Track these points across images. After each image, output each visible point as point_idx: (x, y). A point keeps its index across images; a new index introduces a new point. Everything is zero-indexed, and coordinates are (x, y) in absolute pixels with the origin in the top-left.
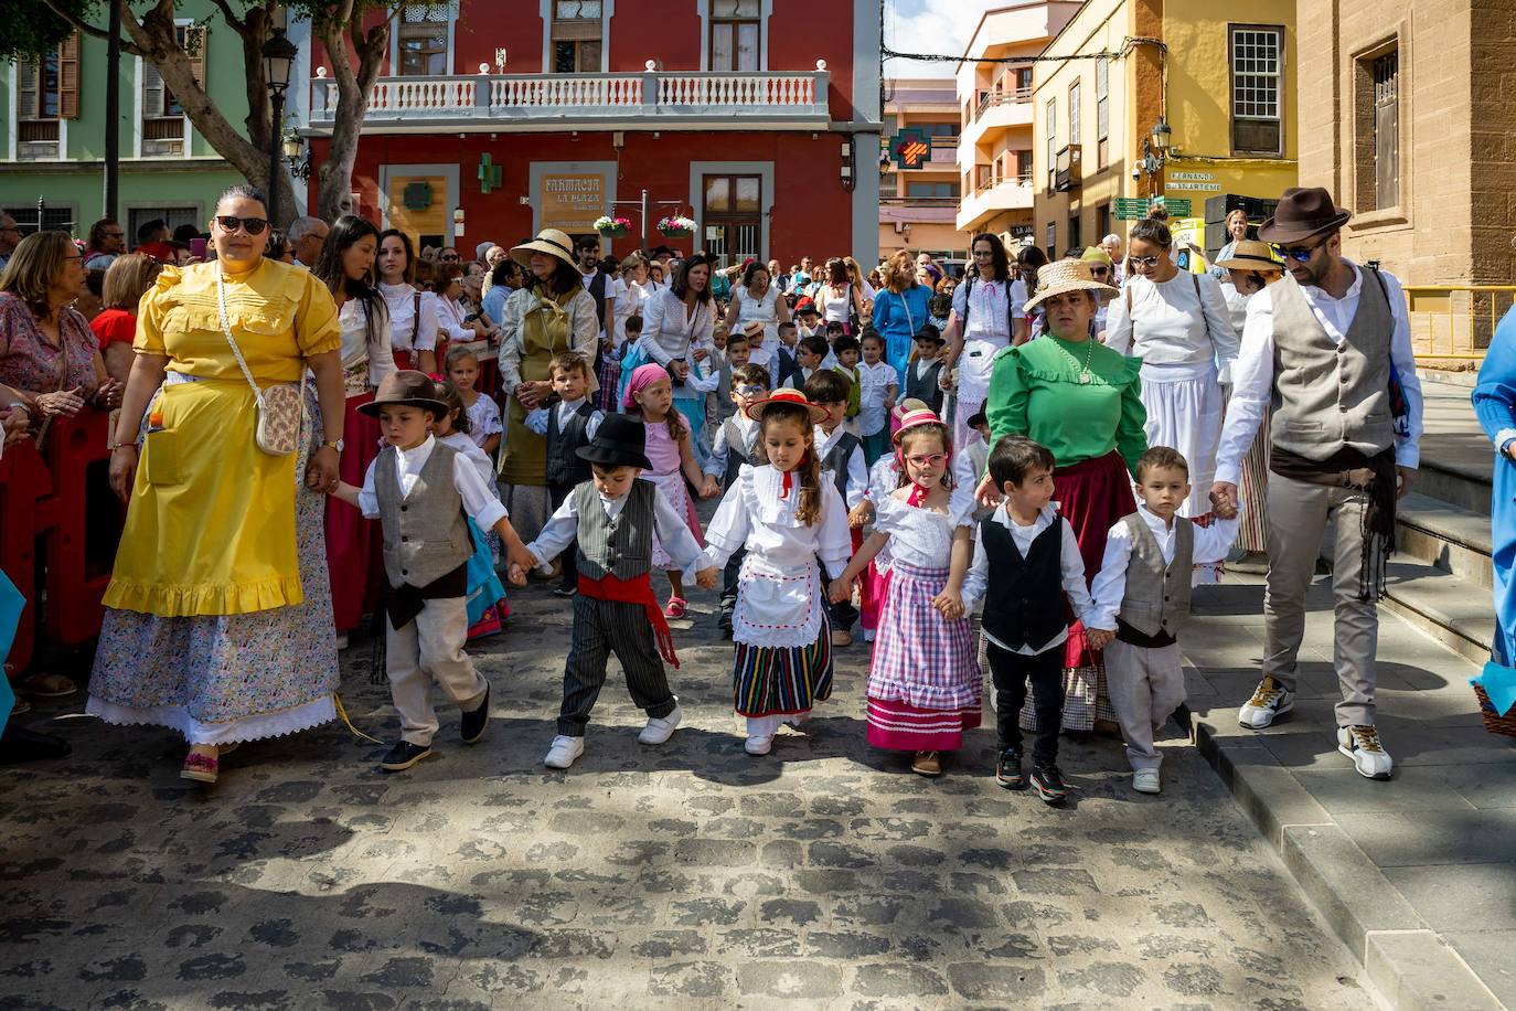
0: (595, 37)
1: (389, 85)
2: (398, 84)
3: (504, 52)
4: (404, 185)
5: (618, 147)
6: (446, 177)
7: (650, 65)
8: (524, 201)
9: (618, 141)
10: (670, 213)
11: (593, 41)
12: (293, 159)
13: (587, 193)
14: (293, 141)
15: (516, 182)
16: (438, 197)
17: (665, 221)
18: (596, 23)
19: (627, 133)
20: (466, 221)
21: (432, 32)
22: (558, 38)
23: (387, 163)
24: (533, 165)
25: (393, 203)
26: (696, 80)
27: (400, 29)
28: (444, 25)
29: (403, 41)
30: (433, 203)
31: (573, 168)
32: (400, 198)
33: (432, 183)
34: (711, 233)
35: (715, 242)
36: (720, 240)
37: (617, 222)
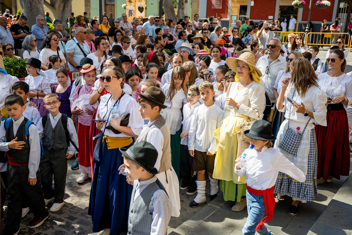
17: (318, 2)
20: (255, 1)
34: (342, 5)
35: (343, 8)
36: (345, 8)
37: (300, 3)
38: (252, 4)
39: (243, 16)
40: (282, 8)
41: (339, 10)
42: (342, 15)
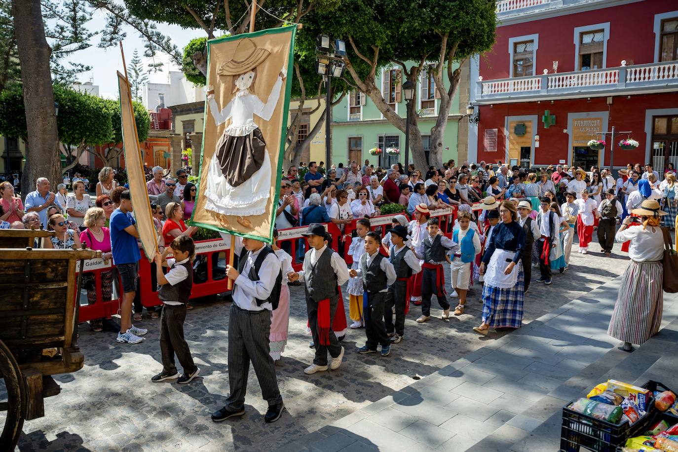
0: (600, 51)
1: (509, 82)
2: (513, 81)
3: (557, 62)
4: (515, 125)
5: (609, 104)
6: (532, 121)
7: (623, 63)
8: (565, 131)
9: (610, 101)
10: (625, 137)
11: (599, 53)
12: (470, 116)
13: (594, 127)
14: (470, 108)
15: (562, 123)
16: (529, 130)
17: (622, 142)
18: (601, 43)
19: (614, 97)
20: (540, 141)
21: (527, 56)
22: (582, 53)
23: (508, 115)
24: (569, 115)
25: (510, 133)
26: (652, 68)
27: (514, 56)
28: (531, 52)
29: (516, 61)
30: (526, 132)
31: (587, 115)
32: (513, 130)
33: (526, 124)
34: (656, 146)
35: (658, 150)
36: (661, 149)
37: (598, 143)
38: (537, 145)
39: (525, 160)
40: (576, 149)
41: (653, 152)
42: (657, 158)
